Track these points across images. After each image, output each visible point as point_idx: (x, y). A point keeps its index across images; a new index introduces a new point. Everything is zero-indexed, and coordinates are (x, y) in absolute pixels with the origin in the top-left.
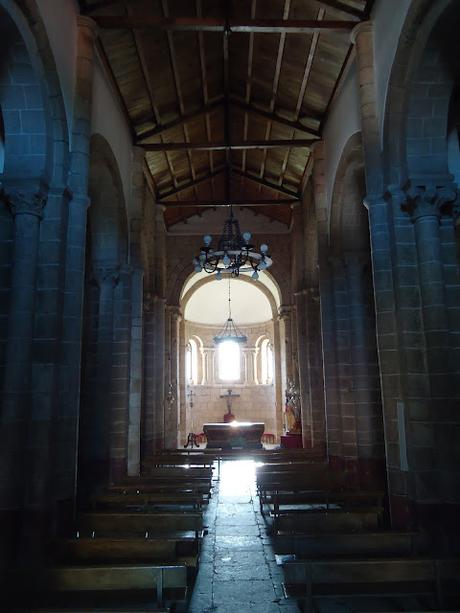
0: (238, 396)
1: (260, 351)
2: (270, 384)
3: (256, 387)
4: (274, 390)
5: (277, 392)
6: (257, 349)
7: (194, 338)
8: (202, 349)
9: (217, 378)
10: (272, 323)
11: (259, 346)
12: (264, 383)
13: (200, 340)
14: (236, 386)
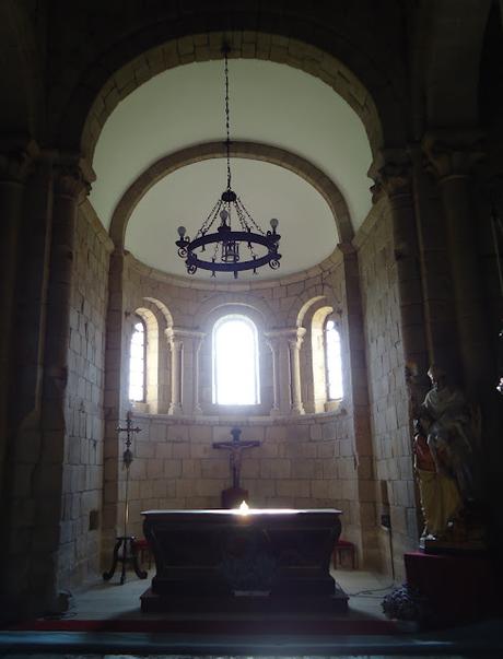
0: (257, 444)
1: (308, 336)
2: (336, 407)
3: (300, 421)
4: (350, 423)
5: (358, 428)
6: (301, 331)
7: (151, 306)
8: (170, 331)
9: (205, 399)
10: (340, 256)
11: (307, 324)
12: (319, 408)
13: (166, 311)
14: (251, 419)
